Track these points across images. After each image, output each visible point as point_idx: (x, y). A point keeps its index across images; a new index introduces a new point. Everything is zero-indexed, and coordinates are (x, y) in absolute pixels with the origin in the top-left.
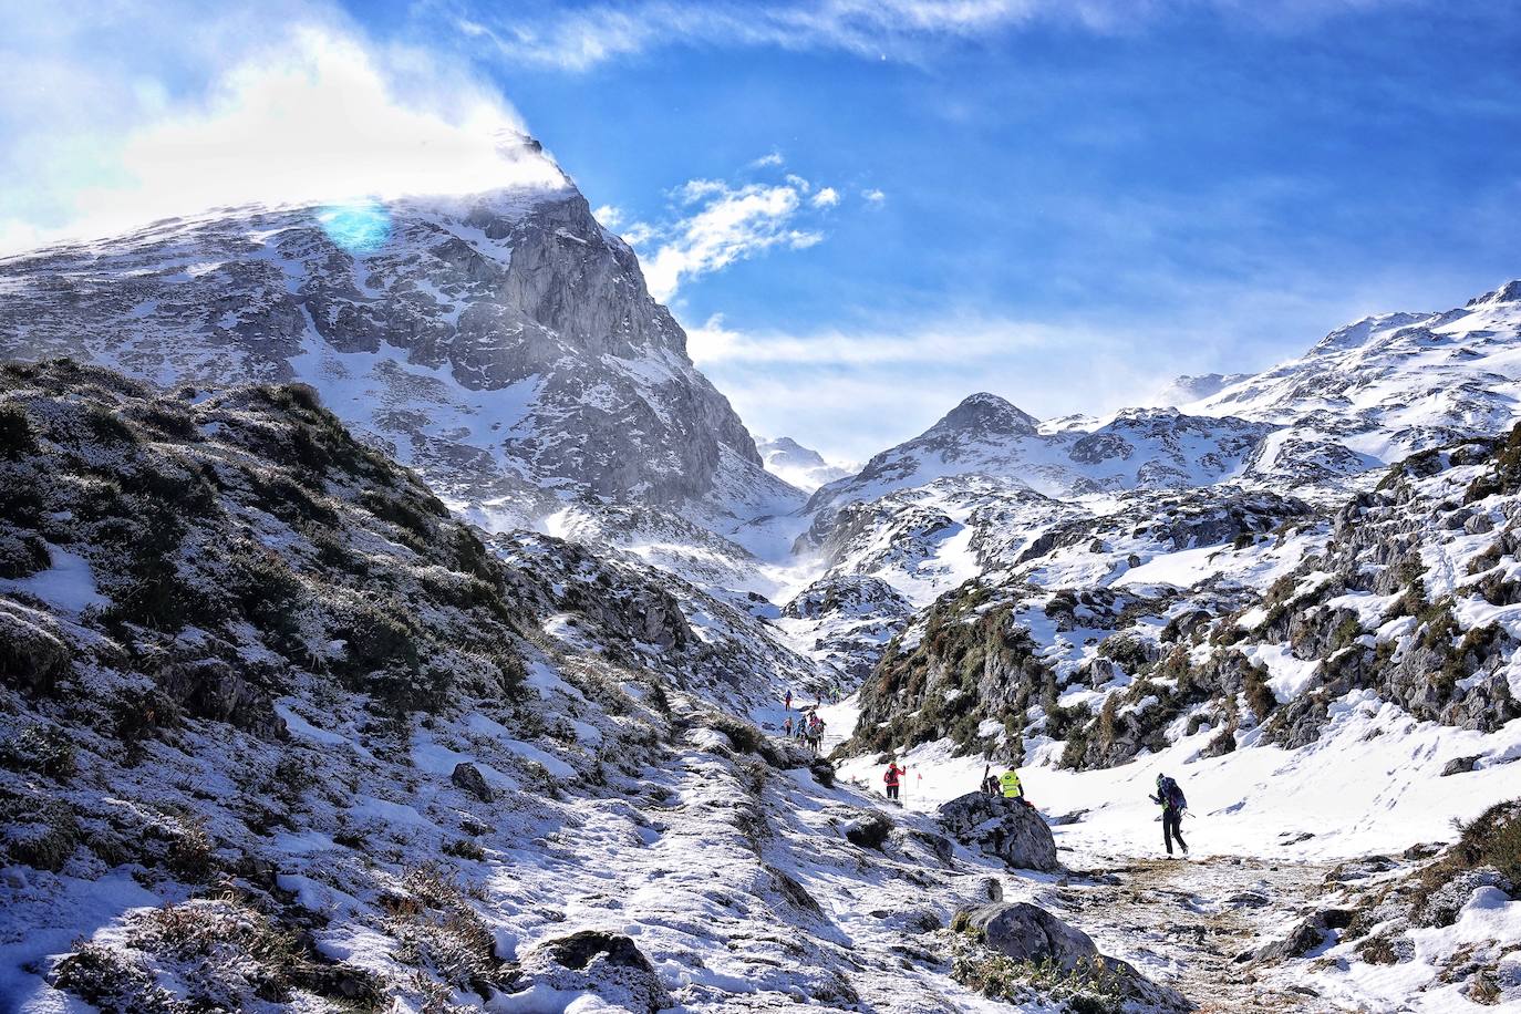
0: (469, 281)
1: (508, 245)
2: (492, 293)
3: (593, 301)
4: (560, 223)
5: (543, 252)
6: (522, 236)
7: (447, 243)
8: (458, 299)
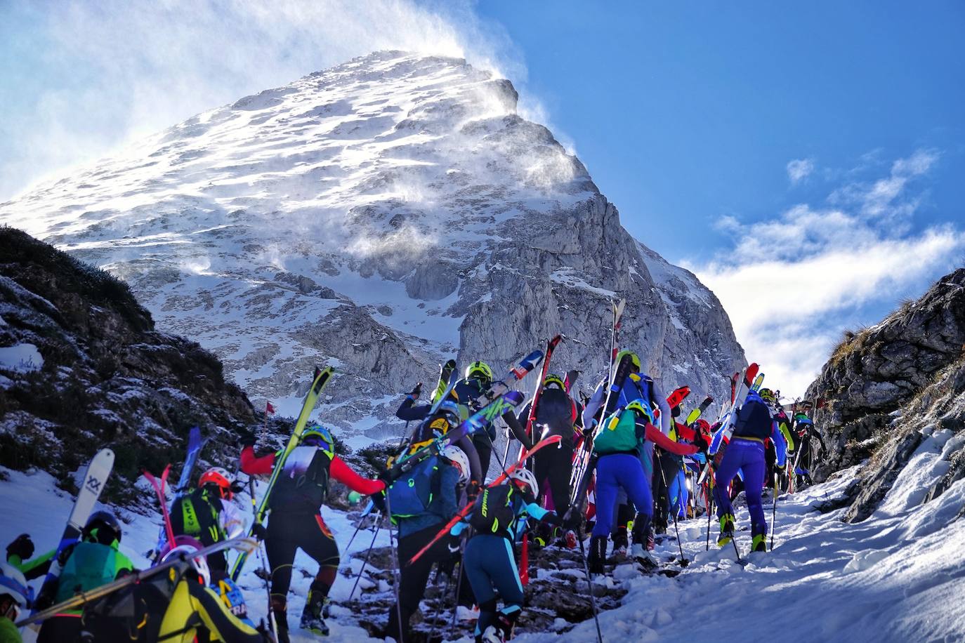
0: (377, 393)
1: (455, 311)
4: (559, 258)
5: (527, 322)
6: (483, 291)
7: (331, 316)
8: (357, 432)
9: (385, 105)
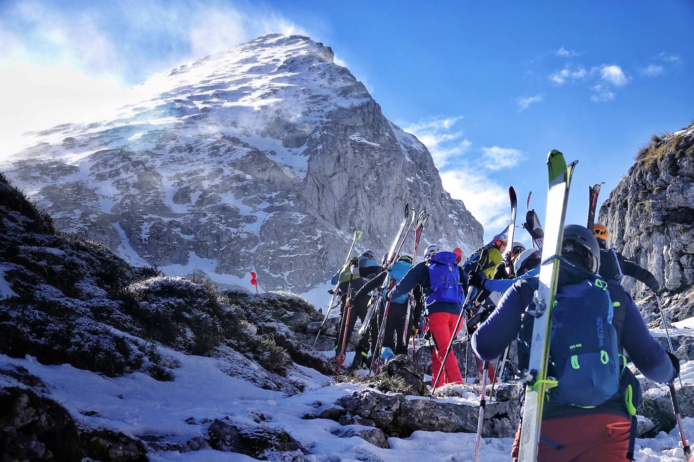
0: (269, 191)
1: (305, 153)
2: (291, 203)
3: (388, 202)
4: (354, 129)
5: (339, 159)
6: (318, 144)
7: (248, 156)
8: (260, 210)
9: (273, 58)
